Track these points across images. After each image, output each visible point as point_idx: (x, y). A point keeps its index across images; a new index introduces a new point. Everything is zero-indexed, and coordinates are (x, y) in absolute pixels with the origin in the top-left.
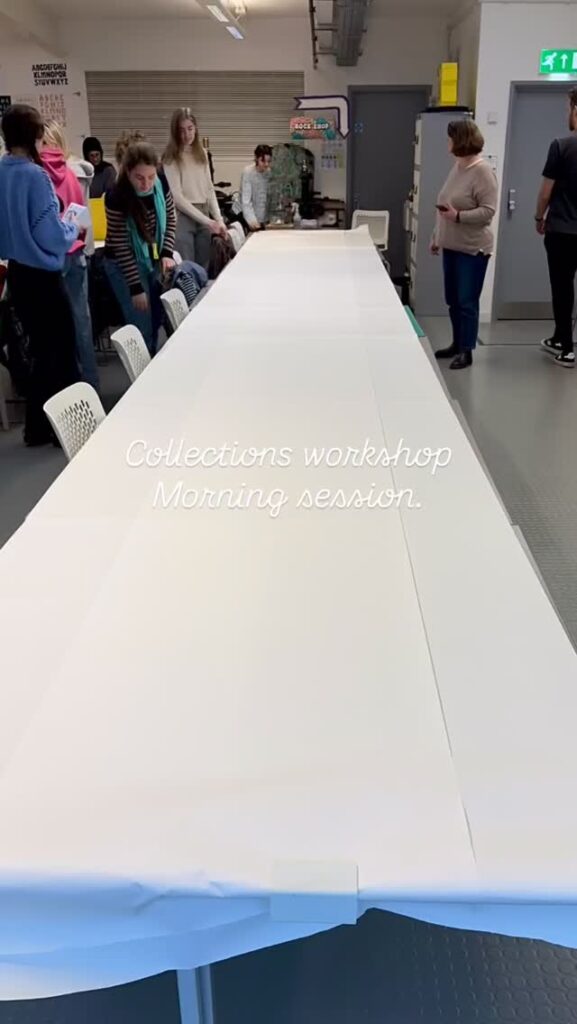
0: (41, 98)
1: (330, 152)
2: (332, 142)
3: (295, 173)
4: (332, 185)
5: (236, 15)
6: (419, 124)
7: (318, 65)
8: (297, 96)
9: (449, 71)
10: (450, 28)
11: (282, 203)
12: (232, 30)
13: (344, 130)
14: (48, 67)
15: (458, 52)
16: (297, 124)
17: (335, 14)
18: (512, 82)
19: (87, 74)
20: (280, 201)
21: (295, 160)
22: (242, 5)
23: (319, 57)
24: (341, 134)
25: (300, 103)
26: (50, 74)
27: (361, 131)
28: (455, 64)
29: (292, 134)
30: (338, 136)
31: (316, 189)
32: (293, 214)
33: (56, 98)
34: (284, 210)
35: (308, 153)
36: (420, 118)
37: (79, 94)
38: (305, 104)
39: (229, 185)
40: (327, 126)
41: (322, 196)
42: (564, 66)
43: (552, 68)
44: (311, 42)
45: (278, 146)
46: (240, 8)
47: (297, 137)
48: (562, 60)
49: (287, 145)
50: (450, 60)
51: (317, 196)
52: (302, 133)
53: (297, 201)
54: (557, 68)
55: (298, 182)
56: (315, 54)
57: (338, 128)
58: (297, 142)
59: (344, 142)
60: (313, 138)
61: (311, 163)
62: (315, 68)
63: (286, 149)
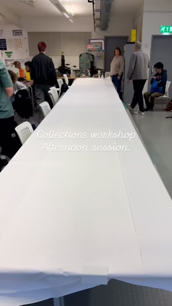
0: (15, 40)
1: (99, 55)
2: (100, 52)
3: (89, 61)
4: (100, 65)
5: (72, 16)
6: (125, 47)
7: (96, 30)
8: (90, 39)
9: (134, 32)
10: (134, 20)
11: (85, 70)
12: (71, 20)
13: (103, 49)
14: (17, 31)
15: (137, 26)
16: (89, 47)
17: (101, 15)
18: (152, 35)
19: (28, 33)
20: (84, 69)
21: (89, 57)
22: (73, 13)
23: (96, 28)
24: (102, 50)
25: (90, 41)
26: (17, 33)
27: (108, 49)
28: (135, 30)
29: (88, 50)
30: (101, 51)
31: (95, 66)
32: (88, 73)
33: (19, 39)
34: (85, 72)
35: (93, 56)
36: (125, 45)
37: (26, 38)
38: (92, 41)
39: (69, 65)
40: (98, 48)
41: (97, 68)
42: (167, 31)
43: (164, 31)
44: (94, 24)
45: (84, 53)
46: (73, 14)
47: (89, 51)
48: (167, 29)
49: (86, 53)
50: (134, 28)
51: (95, 68)
52: (90, 50)
53: (89, 69)
54: (166, 31)
55: (90, 64)
56: (95, 27)
57: (101, 48)
58: (89, 52)
59: (103, 52)
60: (94, 51)
61: (93, 58)
62: (95, 31)
63: (86, 55)
